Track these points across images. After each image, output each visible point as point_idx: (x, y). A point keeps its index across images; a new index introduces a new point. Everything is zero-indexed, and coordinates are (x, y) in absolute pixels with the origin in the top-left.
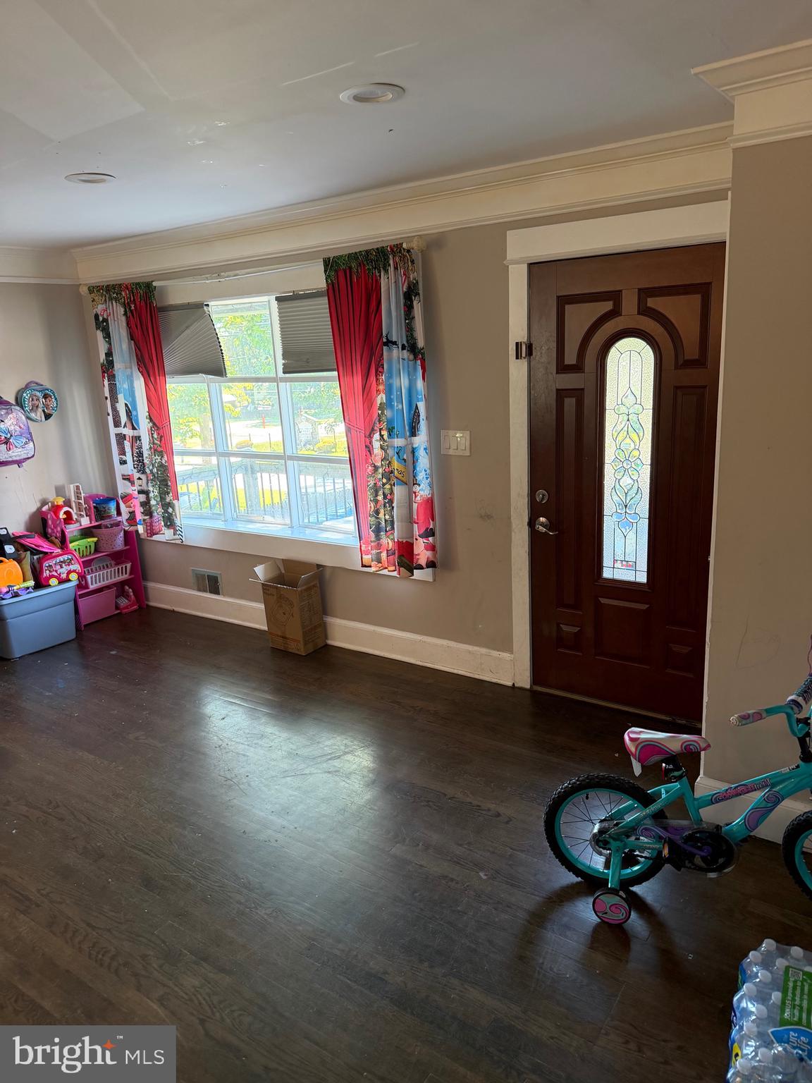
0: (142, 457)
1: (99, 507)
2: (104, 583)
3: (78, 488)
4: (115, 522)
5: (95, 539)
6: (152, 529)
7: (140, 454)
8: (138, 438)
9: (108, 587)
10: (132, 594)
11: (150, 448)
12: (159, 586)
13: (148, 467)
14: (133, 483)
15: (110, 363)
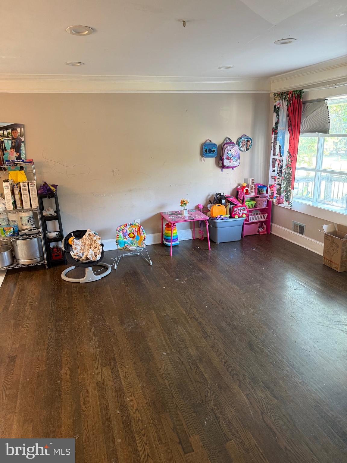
0: (282, 169)
1: (259, 189)
2: (255, 220)
3: (253, 180)
4: (264, 196)
5: (255, 202)
6: (279, 201)
7: (281, 168)
8: (282, 161)
9: (256, 222)
10: (265, 227)
11: (286, 165)
12: (277, 226)
13: (283, 174)
14: (275, 181)
15: (277, 127)
